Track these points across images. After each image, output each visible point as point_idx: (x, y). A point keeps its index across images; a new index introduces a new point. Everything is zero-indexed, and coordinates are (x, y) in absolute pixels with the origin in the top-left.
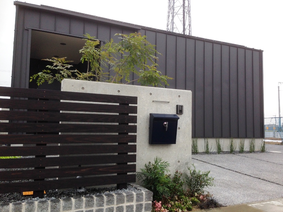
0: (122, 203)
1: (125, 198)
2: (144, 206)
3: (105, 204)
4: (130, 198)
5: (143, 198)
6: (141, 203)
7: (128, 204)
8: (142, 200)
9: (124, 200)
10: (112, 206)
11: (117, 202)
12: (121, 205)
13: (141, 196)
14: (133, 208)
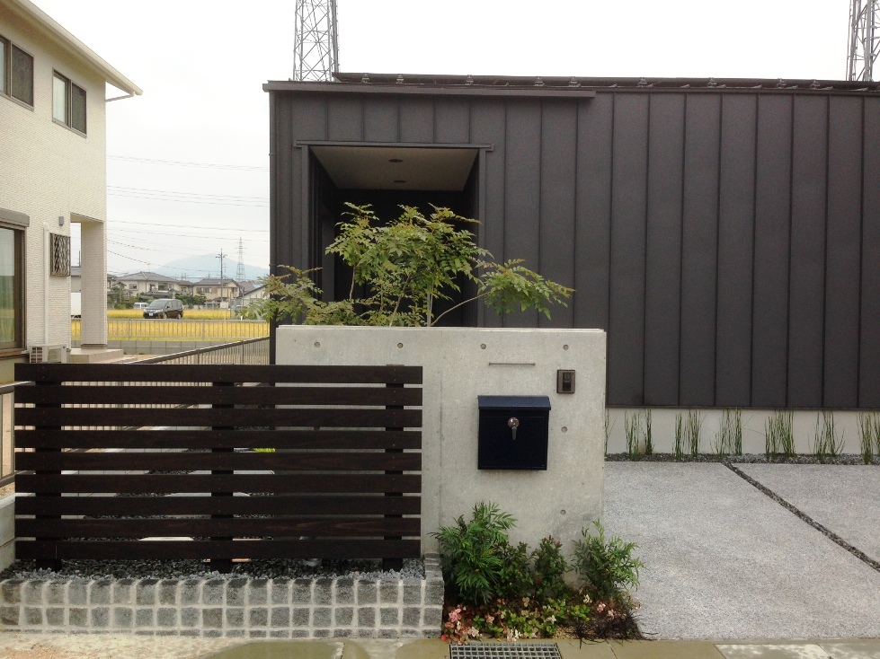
0: (371, 602)
1: (379, 593)
2: (422, 614)
3: (334, 600)
4: (389, 593)
5: (420, 597)
6: (417, 606)
7: (386, 606)
8: (417, 600)
9: (375, 596)
10: (350, 606)
11: (359, 598)
12: (368, 606)
13: (414, 593)
14: (397, 616)
